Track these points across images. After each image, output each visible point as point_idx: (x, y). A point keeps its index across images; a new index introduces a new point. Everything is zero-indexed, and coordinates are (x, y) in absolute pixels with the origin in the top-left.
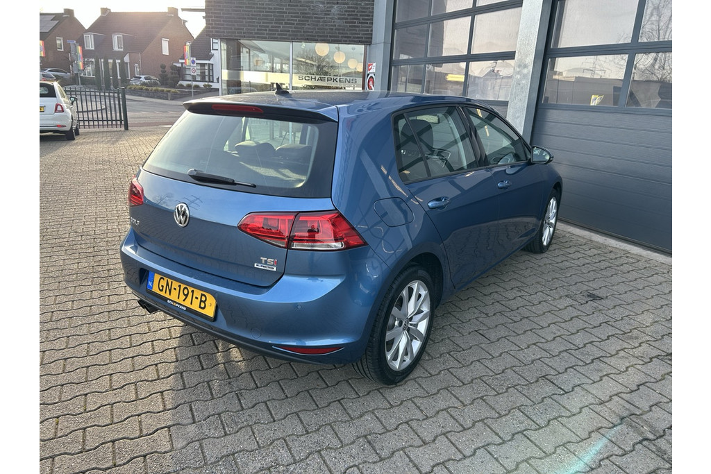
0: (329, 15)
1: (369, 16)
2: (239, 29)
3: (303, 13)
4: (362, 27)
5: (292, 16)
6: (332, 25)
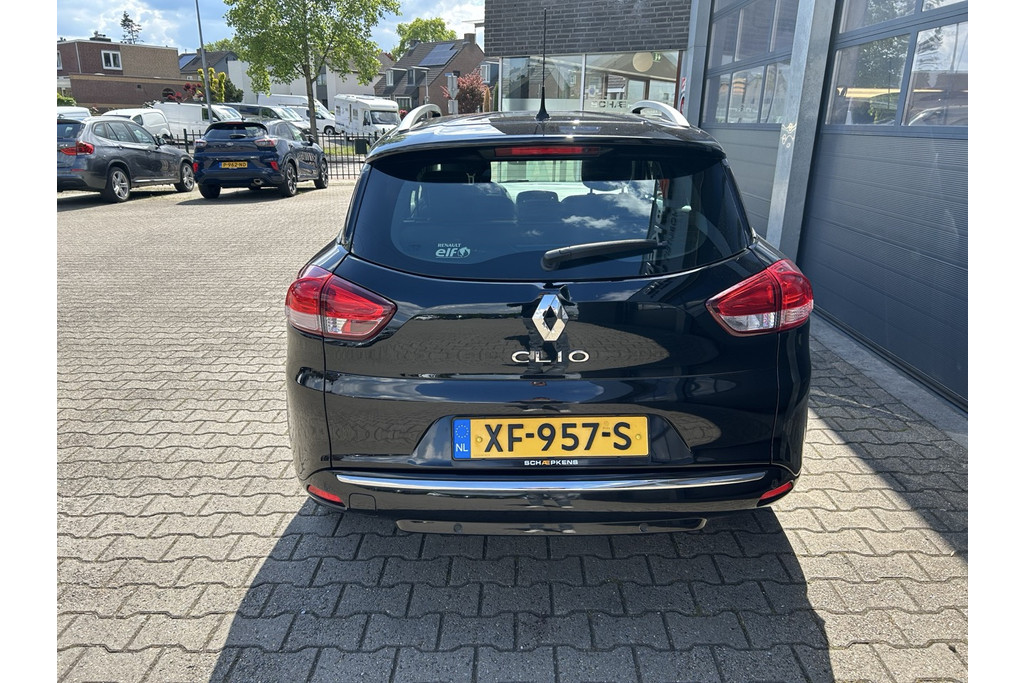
0: (629, 12)
1: (684, 8)
2: (521, 44)
3: (599, 14)
4: (674, 25)
5: (583, 20)
6: (633, 27)
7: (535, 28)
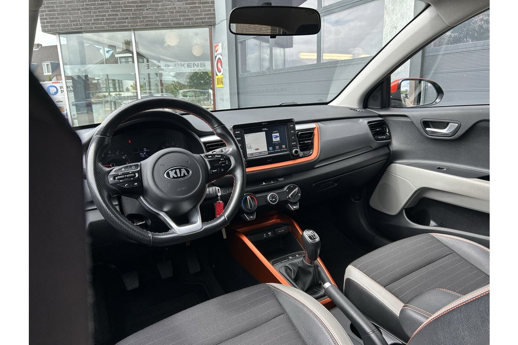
4: (203, 7)
7: (87, 9)
